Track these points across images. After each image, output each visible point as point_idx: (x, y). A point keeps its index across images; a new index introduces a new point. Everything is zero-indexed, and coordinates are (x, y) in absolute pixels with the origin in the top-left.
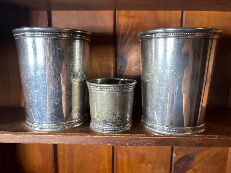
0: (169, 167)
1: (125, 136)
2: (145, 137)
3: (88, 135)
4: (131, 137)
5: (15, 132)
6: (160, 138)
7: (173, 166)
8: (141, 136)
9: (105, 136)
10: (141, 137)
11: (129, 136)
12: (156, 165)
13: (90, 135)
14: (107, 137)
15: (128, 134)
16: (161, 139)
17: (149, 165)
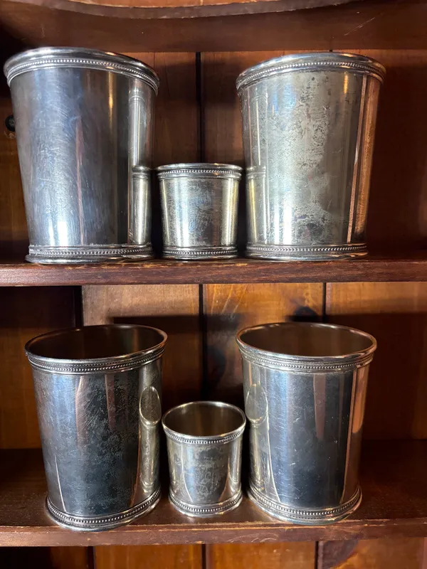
0: (313, 553)
1: (227, 526)
2: (262, 528)
3: (162, 528)
4: (237, 528)
5: (32, 528)
6: (287, 528)
7: (321, 551)
8: (256, 526)
9: (193, 529)
10: (255, 528)
11: (234, 526)
12: (288, 550)
13: (166, 527)
14: (196, 531)
15: (232, 522)
16: (289, 529)
17: (275, 551)
